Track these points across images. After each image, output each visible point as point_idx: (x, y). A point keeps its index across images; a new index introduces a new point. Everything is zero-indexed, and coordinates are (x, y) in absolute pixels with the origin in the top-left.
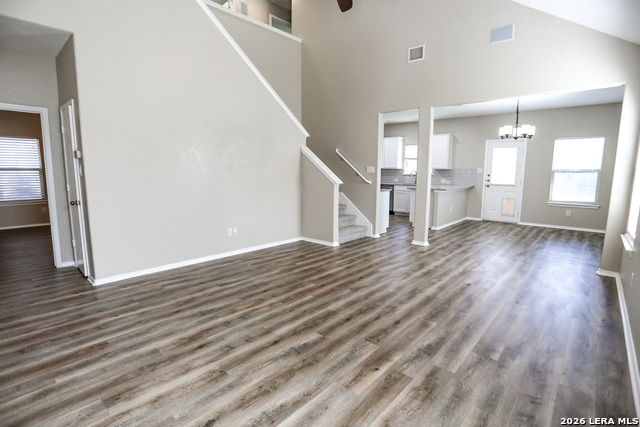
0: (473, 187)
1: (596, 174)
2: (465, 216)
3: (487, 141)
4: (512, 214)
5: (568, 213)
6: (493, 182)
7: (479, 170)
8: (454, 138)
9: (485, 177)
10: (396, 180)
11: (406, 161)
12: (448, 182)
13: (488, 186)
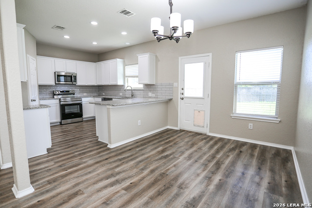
0: (171, 100)
1: (276, 86)
2: (166, 125)
3: (180, 58)
4: (202, 124)
5: (251, 126)
6: (186, 94)
7: (175, 84)
8: (156, 56)
9: (180, 91)
10: (121, 94)
11: (126, 79)
12: (154, 95)
13: (183, 99)
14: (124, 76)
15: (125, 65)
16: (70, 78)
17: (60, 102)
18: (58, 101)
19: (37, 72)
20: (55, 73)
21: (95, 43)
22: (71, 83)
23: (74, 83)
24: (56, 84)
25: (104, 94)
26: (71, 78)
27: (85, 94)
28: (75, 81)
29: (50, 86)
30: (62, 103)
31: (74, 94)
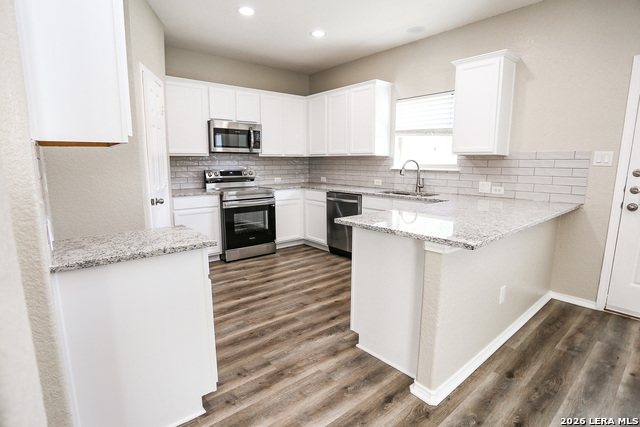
0: (578, 209)
7: (602, 157)
8: (520, 65)
9: (623, 181)
10: (378, 182)
11: (397, 138)
12: (501, 191)
13: (632, 208)
14: (392, 131)
15: (395, 99)
16: (244, 137)
17: (222, 201)
18: (216, 199)
19: (166, 120)
20: (209, 122)
21: (318, 34)
22: (247, 150)
23: (255, 150)
24: (210, 152)
25: (324, 179)
26: (247, 138)
27: (278, 180)
28: (258, 144)
29: (197, 159)
30: (227, 205)
31: (252, 180)
